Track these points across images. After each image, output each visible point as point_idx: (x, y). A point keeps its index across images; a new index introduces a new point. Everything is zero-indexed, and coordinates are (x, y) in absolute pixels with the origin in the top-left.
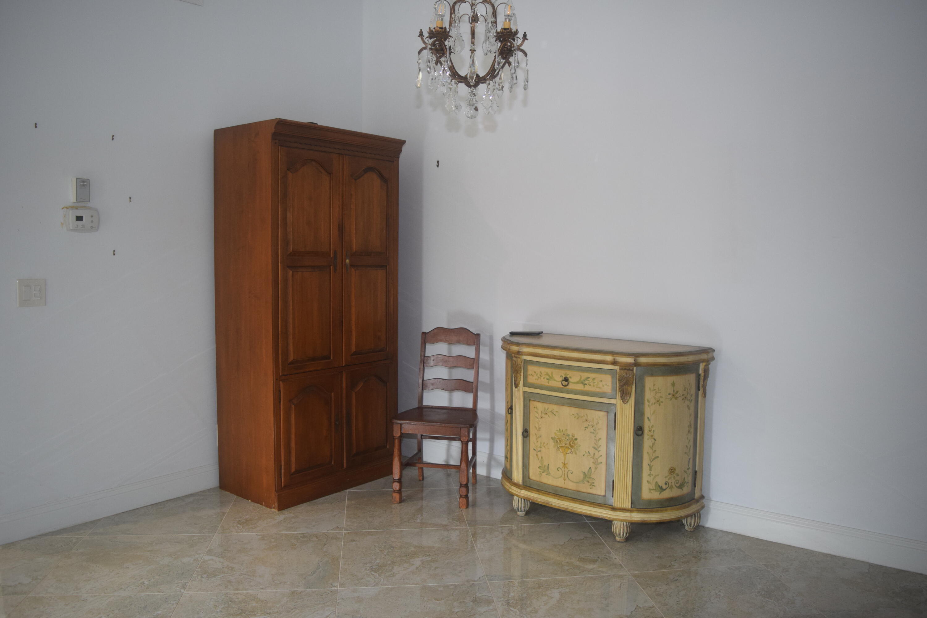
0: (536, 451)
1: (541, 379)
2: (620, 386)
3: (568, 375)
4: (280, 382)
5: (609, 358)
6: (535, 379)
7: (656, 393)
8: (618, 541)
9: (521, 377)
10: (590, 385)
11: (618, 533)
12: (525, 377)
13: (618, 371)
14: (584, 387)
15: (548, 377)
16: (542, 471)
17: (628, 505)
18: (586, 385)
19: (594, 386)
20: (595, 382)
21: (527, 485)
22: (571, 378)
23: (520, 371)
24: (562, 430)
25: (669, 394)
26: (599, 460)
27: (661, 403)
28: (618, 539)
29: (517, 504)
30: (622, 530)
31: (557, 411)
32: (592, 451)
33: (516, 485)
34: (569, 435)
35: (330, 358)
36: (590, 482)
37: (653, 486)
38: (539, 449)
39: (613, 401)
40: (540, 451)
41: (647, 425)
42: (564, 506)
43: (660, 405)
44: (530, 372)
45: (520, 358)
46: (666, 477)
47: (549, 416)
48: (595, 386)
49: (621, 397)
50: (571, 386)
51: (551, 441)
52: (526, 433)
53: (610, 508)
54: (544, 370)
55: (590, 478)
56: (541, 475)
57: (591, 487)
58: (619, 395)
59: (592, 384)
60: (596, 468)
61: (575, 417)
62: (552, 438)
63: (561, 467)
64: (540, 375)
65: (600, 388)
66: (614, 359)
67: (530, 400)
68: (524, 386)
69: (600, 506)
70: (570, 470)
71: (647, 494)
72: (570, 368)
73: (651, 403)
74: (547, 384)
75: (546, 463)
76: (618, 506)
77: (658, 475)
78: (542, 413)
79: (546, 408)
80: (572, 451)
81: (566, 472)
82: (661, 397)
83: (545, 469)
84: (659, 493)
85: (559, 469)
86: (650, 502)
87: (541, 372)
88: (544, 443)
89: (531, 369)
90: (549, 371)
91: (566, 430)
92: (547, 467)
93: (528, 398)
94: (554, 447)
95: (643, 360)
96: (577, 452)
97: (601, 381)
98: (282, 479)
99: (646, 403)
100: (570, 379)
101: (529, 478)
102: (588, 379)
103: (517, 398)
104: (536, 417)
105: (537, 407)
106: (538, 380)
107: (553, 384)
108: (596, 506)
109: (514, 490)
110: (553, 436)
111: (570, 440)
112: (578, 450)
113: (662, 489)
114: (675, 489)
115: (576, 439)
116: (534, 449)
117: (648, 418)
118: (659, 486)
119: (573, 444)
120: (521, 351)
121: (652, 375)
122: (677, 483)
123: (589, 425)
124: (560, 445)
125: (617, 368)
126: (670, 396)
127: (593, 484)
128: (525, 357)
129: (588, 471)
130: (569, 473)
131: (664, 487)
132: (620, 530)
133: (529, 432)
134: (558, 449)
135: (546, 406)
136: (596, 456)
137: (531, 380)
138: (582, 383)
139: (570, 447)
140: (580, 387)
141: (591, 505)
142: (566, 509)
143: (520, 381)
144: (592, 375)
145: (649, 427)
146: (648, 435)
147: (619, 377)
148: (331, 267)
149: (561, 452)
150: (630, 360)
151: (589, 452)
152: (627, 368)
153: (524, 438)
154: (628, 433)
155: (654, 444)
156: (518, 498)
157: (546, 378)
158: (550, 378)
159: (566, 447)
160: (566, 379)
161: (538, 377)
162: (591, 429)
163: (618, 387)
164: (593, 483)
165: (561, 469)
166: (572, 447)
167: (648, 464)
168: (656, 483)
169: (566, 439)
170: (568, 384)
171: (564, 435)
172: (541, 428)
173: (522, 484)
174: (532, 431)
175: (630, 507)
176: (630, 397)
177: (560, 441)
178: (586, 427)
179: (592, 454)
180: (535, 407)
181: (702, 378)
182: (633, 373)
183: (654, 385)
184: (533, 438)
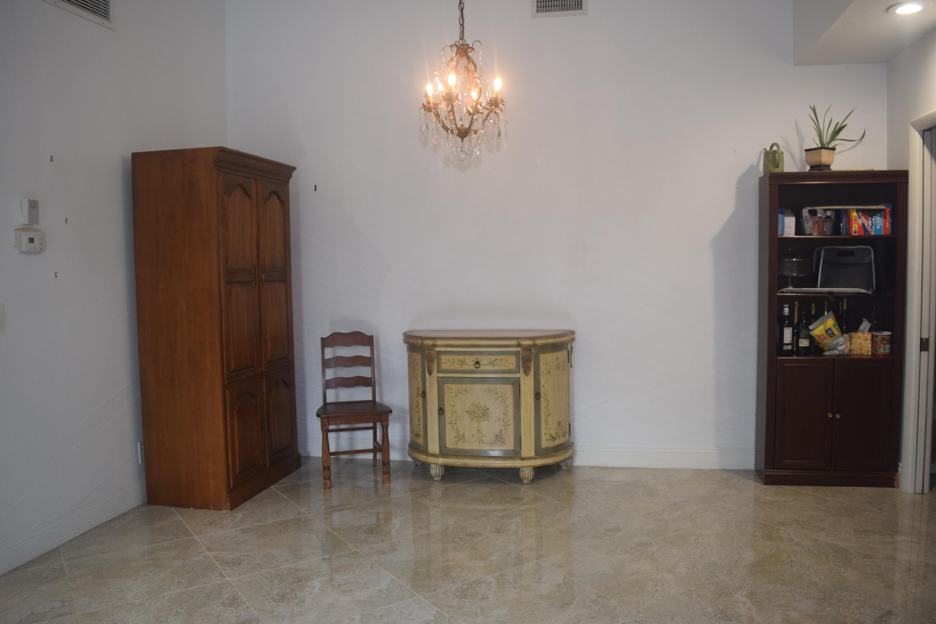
0: (451, 424)
1: (454, 365)
2: (522, 362)
3: (479, 359)
4: (225, 390)
5: (514, 342)
6: (449, 366)
7: (547, 366)
8: (526, 483)
9: (435, 365)
10: (498, 365)
11: (526, 477)
12: (439, 365)
13: (520, 352)
14: (494, 367)
15: (461, 363)
16: (458, 439)
17: (532, 454)
18: (495, 365)
19: (501, 365)
20: (502, 363)
21: (444, 452)
22: (481, 361)
23: (434, 361)
24: (476, 404)
25: (555, 366)
26: (508, 423)
27: (551, 373)
28: (525, 482)
29: (436, 471)
30: (529, 474)
31: (470, 389)
32: (502, 416)
33: (433, 455)
34: (481, 407)
35: (254, 366)
36: (501, 441)
37: (548, 437)
38: (455, 422)
39: (517, 375)
40: (456, 424)
41: (542, 390)
42: (481, 464)
43: (550, 374)
44: (443, 361)
45: (433, 350)
46: (556, 429)
47: (462, 394)
48: (503, 365)
49: (524, 371)
50: (482, 368)
51: (466, 413)
52: (441, 411)
53: (519, 458)
54: (457, 357)
55: (502, 438)
56: (457, 443)
57: (503, 445)
58: (522, 370)
59: (499, 364)
60: (506, 430)
61: (486, 392)
62: (466, 411)
63: (476, 434)
64: (453, 362)
65: (506, 366)
66: (519, 343)
67: (444, 383)
68: (438, 372)
69: (511, 458)
70: (483, 435)
71: (545, 443)
72: (480, 353)
73: (544, 374)
74: (461, 368)
75: (461, 432)
76: (525, 456)
77: (551, 428)
78: (456, 392)
79: (460, 388)
80: (484, 419)
81: (480, 437)
82: (551, 369)
83: (461, 437)
84: (552, 442)
85: (474, 435)
86: (547, 449)
87: (454, 360)
88: (459, 417)
89: (444, 358)
90: (461, 357)
91: (479, 403)
92: (463, 436)
93: (441, 383)
94: (468, 418)
95: (539, 342)
96: (489, 419)
97: (507, 361)
98: (231, 480)
99: (541, 374)
100: (481, 363)
101: (446, 448)
102: (496, 361)
103: (430, 383)
104: (450, 396)
105: (451, 389)
106: (451, 366)
107: (465, 367)
108: (508, 459)
109: (431, 460)
110: (467, 409)
111: (482, 411)
112: (489, 417)
113: (554, 439)
114: (561, 437)
115: (488, 409)
116: (450, 423)
117: (543, 386)
118: (552, 437)
119: (485, 413)
120: (435, 343)
121: (544, 353)
122: (562, 433)
123: (498, 397)
124: (474, 416)
125: (519, 349)
126: (556, 367)
127: (504, 443)
128: (437, 349)
129: (500, 433)
130: (484, 436)
131: (555, 436)
132: (528, 474)
133: (444, 409)
134: (472, 419)
135: (460, 386)
136: (506, 420)
137: (444, 366)
138: (492, 364)
139: (483, 416)
140: (490, 367)
141: (504, 459)
142: (483, 466)
143: (434, 369)
144: (499, 357)
145: (544, 392)
146: (543, 398)
147: (522, 356)
148: (253, 283)
149: (475, 421)
150: (530, 342)
151: (499, 418)
152: (528, 349)
153: (440, 415)
154: (530, 398)
155: (548, 405)
156: (436, 465)
157: (459, 364)
158: (463, 363)
159: (480, 417)
160: (477, 363)
161: (451, 364)
162: (501, 400)
163: (521, 364)
164: (504, 441)
165: (476, 435)
166: (484, 416)
167: (545, 421)
168: (551, 434)
169: (479, 411)
170: (480, 366)
171: (477, 407)
172: (455, 405)
173: (439, 453)
174: (447, 408)
175: (534, 455)
176: (530, 371)
177: (474, 413)
178: (496, 399)
179: (502, 419)
180: (449, 389)
181: (570, 353)
182: (532, 352)
183: (546, 360)
184: (448, 414)
